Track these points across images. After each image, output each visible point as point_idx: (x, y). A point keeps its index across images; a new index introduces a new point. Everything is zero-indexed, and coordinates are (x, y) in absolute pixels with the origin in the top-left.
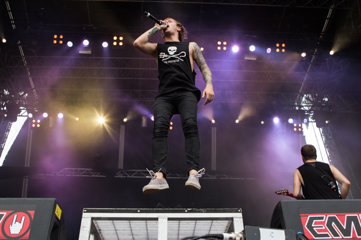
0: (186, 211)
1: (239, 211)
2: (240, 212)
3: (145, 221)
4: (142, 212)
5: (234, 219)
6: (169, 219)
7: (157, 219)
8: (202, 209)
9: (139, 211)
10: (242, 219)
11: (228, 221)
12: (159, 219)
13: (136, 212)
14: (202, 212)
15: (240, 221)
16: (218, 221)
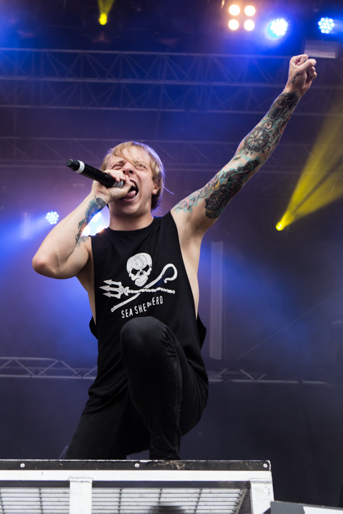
0: (137, 465)
1: (265, 466)
2: (267, 469)
3: (36, 490)
4: (29, 467)
5: (252, 485)
6: (96, 484)
7: (66, 484)
8: (175, 462)
9: (23, 465)
10: (271, 486)
11: (238, 490)
12: (71, 484)
13: (16, 467)
14: (176, 469)
15: (266, 491)
16: (214, 490)
